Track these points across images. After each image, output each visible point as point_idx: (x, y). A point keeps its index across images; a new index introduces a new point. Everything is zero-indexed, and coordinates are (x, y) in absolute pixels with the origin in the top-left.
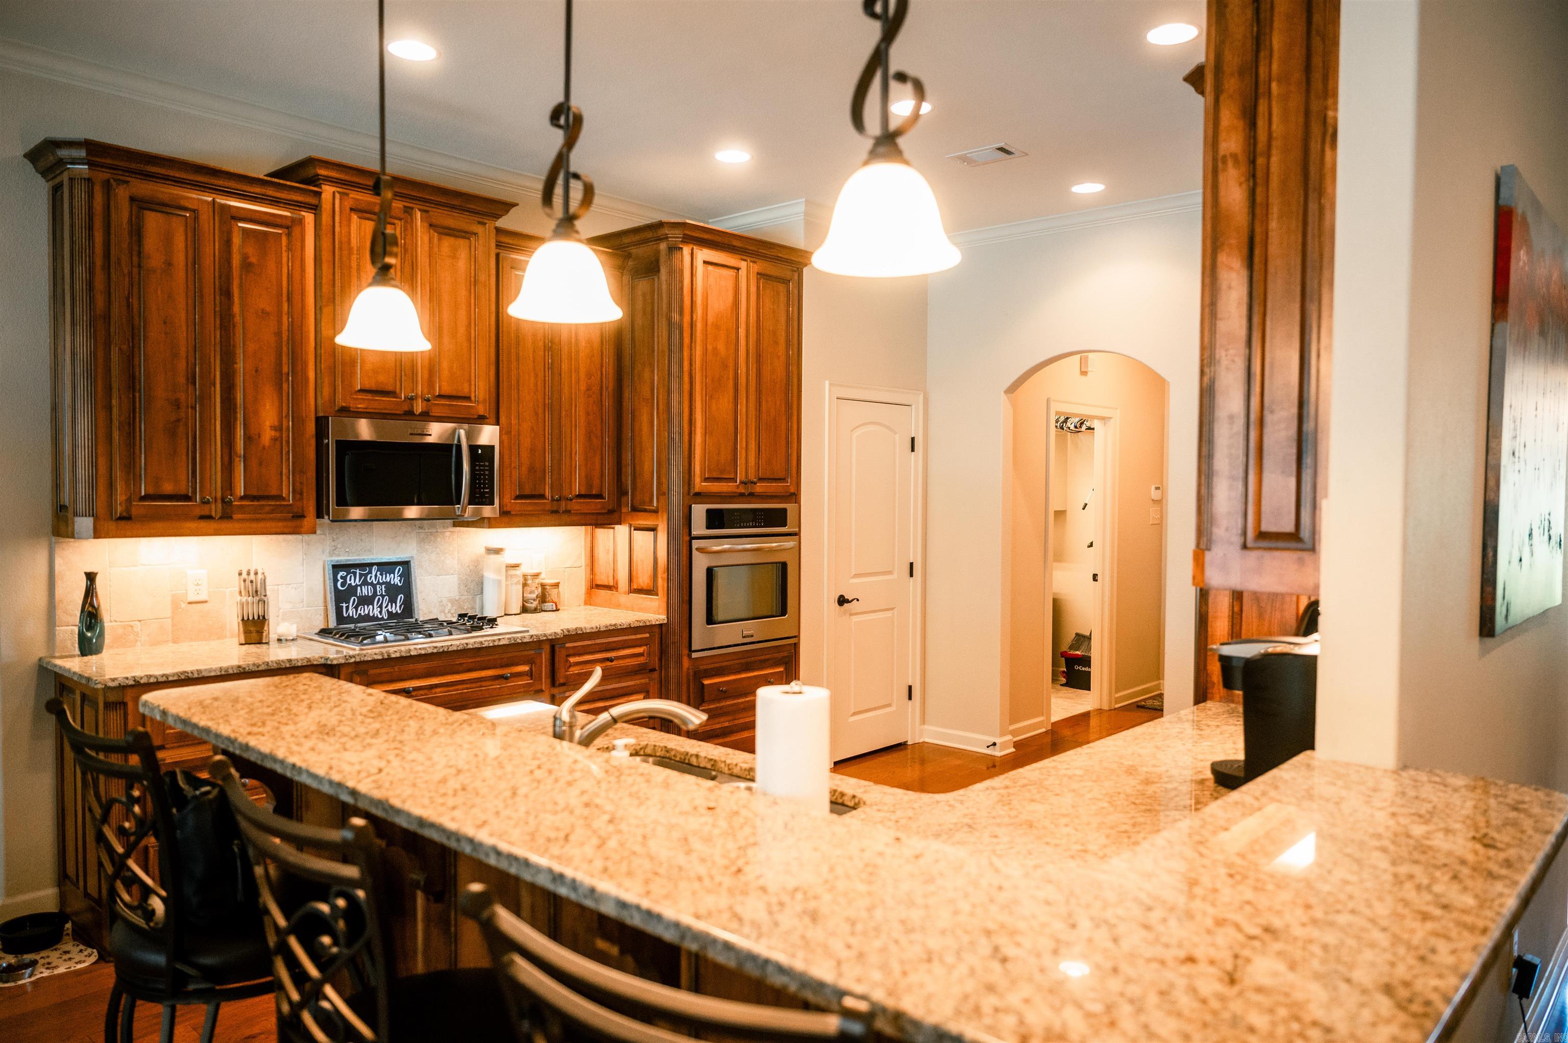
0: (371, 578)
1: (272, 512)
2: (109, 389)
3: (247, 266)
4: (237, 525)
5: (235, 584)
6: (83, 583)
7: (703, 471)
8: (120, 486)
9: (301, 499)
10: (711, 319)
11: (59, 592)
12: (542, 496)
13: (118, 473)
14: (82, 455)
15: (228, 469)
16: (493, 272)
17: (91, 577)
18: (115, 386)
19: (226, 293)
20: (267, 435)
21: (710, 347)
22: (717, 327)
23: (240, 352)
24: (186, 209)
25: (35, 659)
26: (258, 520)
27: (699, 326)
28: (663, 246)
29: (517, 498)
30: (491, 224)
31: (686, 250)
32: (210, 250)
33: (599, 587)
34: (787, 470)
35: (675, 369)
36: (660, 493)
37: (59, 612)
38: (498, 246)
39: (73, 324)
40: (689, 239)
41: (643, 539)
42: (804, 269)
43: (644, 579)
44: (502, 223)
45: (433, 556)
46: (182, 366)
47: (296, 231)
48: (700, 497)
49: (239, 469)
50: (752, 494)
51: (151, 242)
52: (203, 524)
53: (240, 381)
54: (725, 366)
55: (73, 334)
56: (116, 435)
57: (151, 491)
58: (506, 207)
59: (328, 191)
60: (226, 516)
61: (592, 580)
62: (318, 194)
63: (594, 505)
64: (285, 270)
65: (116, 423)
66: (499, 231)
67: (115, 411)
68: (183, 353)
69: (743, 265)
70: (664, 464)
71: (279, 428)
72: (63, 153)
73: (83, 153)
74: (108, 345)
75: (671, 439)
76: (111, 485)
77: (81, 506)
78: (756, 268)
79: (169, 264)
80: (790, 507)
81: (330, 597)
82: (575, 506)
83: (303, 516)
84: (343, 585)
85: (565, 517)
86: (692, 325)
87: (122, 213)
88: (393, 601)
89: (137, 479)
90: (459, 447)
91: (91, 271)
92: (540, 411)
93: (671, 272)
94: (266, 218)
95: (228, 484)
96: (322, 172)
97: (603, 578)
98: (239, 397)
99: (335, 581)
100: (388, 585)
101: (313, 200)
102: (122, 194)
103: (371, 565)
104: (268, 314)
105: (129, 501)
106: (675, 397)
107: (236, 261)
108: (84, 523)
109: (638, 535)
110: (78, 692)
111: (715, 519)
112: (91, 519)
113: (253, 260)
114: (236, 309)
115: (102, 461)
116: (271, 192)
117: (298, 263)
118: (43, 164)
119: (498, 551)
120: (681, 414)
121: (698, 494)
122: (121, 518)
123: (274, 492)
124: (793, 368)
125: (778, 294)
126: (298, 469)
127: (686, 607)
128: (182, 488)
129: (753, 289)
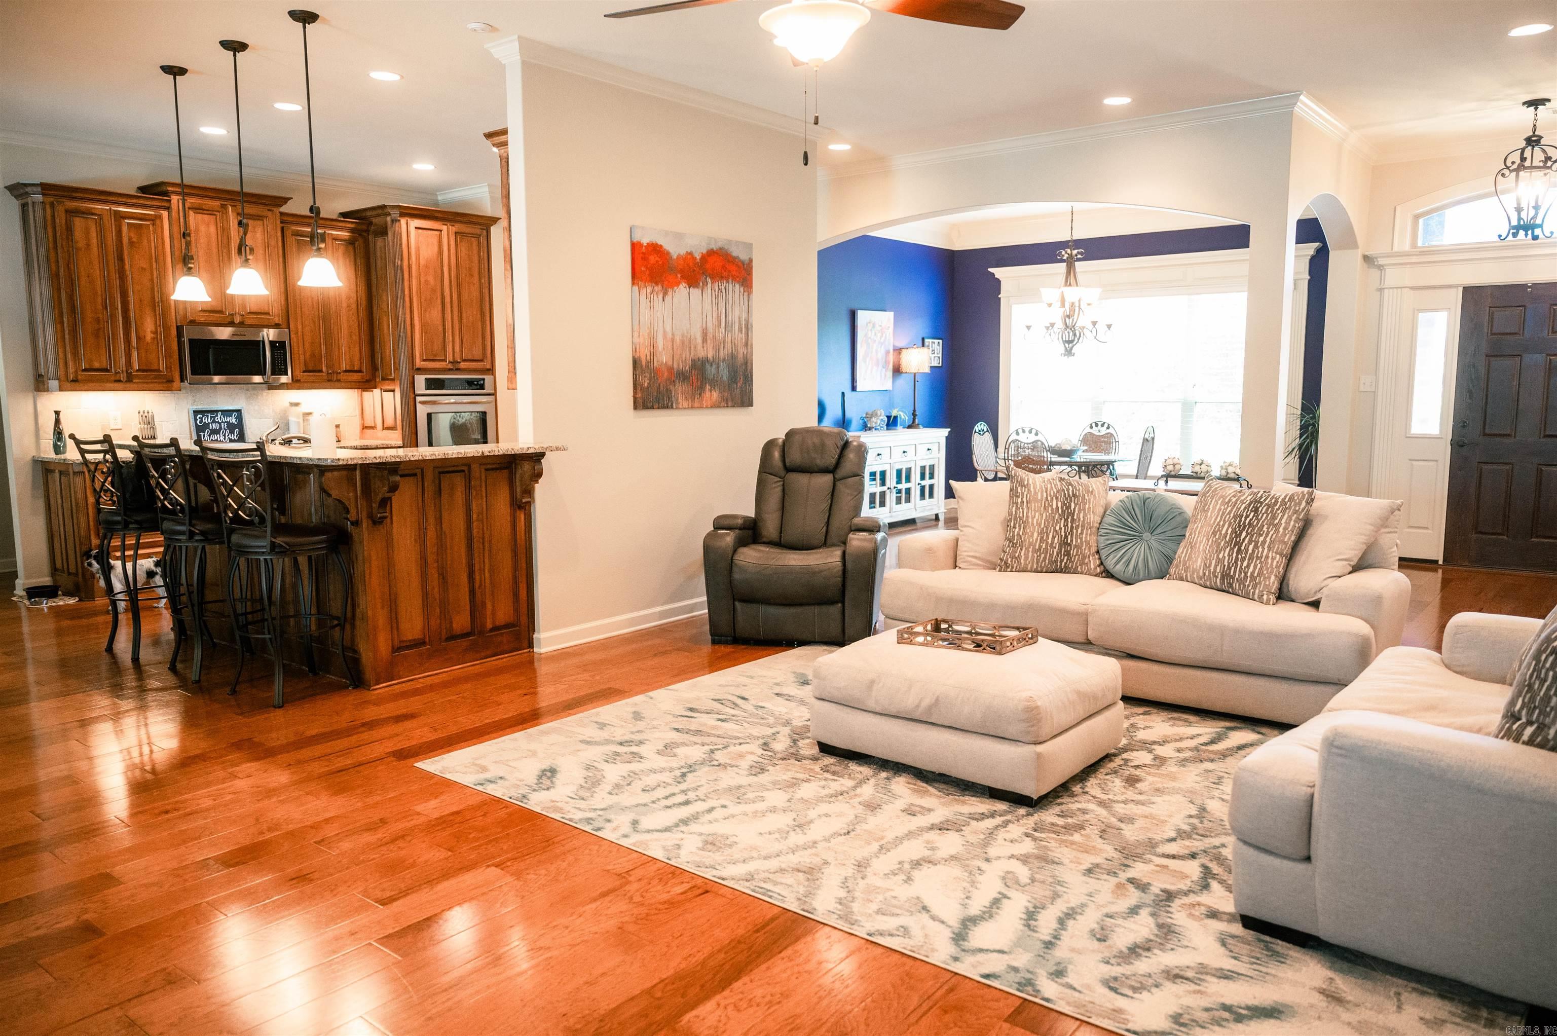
0: (218, 419)
1: (155, 378)
2: (61, 314)
3: (131, 243)
4: (135, 385)
5: (137, 418)
6: (53, 416)
7: (421, 355)
8: (71, 364)
9: (171, 371)
10: (422, 262)
11: (40, 421)
12: (321, 371)
13: (69, 355)
14: (50, 348)
15: (128, 355)
16: (280, 239)
17: (57, 413)
18: (65, 310)
19: (121, 259)
20: (149, 336)
21: (422, 280)
22: (427, 266)
23: (131, 293)
24: (95, 214)
25: (29, 457)
26: (147, 383)
27: (414, 267)
28: (389, 219)
29: (304, 372)
30: (276, 210)
31: (403, 221)
32: (111, 237)
33: (367, 428)
34: (484, 354)
35: (400, 293)
36: (396, 369)
37: (41, 432)
38: (281, 222)
39: (40, 279)
40: (403, 215)
41: (388, 396)
42: (492, 228)
43: (389, 422)
44: (283, 209)
45: (256, 408)
46: (99, 300)
47: (158, 222)
48: (420, 371)
49: (135, 354)
50: (458, 369)
51: (78, 234)
52: (117, 385)
53: (132, 306)
54: (434, 291)
55: (40, 284)
56: (67, 337)
57: (88, 367)
58: (285, 200)
59: (175, 199)
60: (130, 379)
61: (363, 424)
62: (170, 201)
63: (356, 377)
64: (153, 245)
65: (66, 332)
66: (281, 214)
67: (66, 325)
68: (99, 292)
69: (444, 228)
70: (396, 351)
71: (155, 332)
72: (29, 189)
73: (39, 189)
74: (59, 290)
75: (399, 336)
76: (66, 363)
77: (51, 374)
78: (453, 229)
79: (88, 245)
80: (488, 378)
81: (193, 428)
82: (343, 377)
83: (173, 381)
84: (201, 422)
85: (337, 384)
86: (410, 267)
87: (60, 219)
88: (232, 432)
89: (80, 360)
90: (263, 342)
91: (48, 251)
92: (316, 320)
93: (394, 235)
94: (140, 216)
95: (129, 363)
96: (170, 189)
97: (369, 423)
98: (132, 315)
99: (196, 420)
100: (228, 423)
101: (166, 204)
102: (60, 209)
103: (217, 411)
104: (144, 269)
105: (76, 372)
106: (401, 311)
107: (125, 240)
108: (54, 384)
109: (385, 394)
110: (57, 471)
111: (432, 384)
112: (57, 382)
113: (134, 240)
114: (127, 267)
115: (60, 350)
116: (141, 201)
117: (160, 240)
118: (16, 193)
119: (297, 404)
120: (405, 322)
121: (418, 369)
122: (72, 381)
123: (156, 367)
124: (486, 291)
125: (472, 244)
126: (168, 355)
127: (414, 436)
128: (105, 364)
129: (453, 242)
